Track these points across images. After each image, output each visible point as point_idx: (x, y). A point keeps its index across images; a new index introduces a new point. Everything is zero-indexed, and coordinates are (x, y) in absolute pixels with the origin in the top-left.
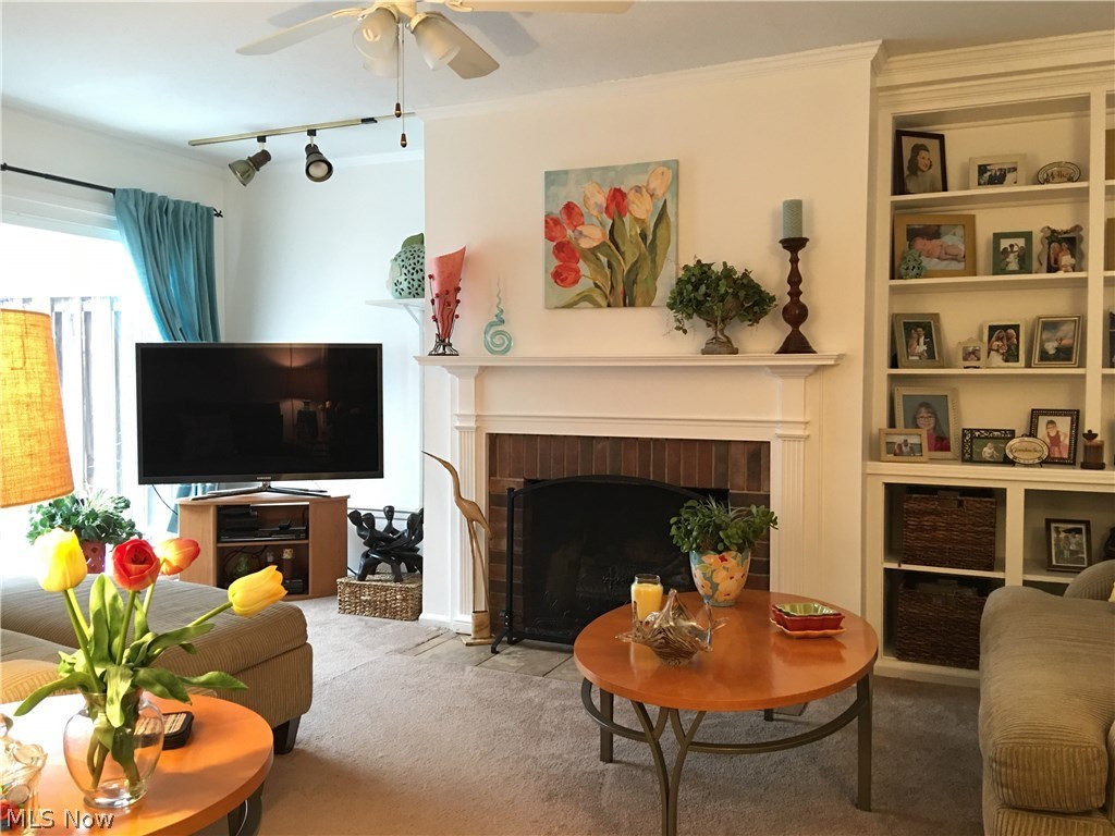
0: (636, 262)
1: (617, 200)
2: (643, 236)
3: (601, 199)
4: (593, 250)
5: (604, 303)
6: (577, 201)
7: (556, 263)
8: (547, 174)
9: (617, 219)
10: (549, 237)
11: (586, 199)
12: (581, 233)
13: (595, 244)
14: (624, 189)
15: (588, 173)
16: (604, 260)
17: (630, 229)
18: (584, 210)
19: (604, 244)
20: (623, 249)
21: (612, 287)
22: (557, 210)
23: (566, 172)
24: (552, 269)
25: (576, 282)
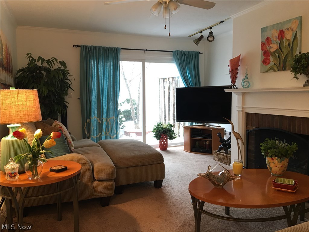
0: (287, 55)
1: (282, 33)
2: (289, 45)
3: (276, 34)
4: (274, 52)
5: (277, 70)
6: (270, 36)
7: (264, 57)
8: (262, 29)
9: (281, 40)
10: (262, 49)
11: (272, 35)
12: (271, 47)
13: (275, 50)
14: (284, 30)
15: (273, 26)
16: (277, 55)
17: (285, 43)
18: (272, 39)
19: (277, 49)
20: (283, 51)
21: (279, 64)
22: (264, 40)
23: (267, 27)
24: (262, 60)
25: (269, 63)
